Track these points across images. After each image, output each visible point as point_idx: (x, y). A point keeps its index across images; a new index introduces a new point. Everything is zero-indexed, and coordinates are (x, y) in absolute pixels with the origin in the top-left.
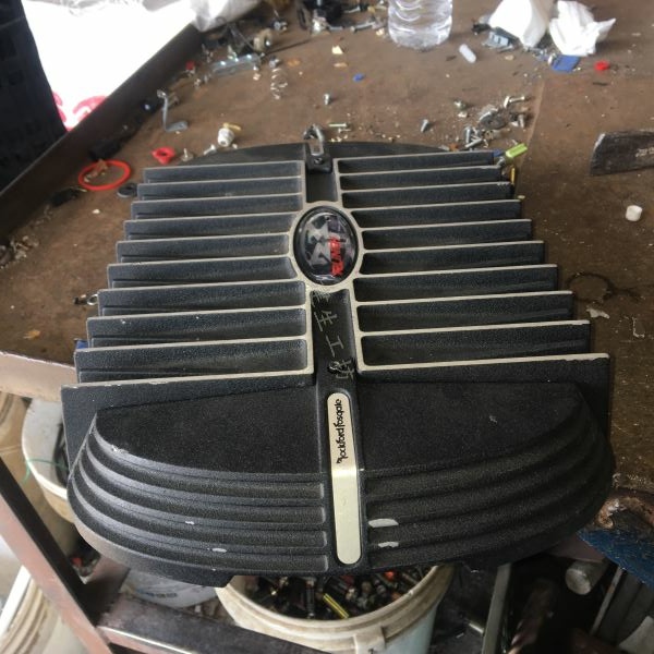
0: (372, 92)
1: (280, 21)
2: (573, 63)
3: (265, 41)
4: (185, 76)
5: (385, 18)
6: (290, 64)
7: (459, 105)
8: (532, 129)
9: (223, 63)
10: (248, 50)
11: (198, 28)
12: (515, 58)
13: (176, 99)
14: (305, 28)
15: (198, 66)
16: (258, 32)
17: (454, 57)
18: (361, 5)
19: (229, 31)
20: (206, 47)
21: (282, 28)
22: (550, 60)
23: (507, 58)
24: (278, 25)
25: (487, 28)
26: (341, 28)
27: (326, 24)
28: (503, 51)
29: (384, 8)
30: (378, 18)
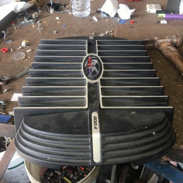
0: (68, 30)
1: (40, 10)
3: (36, 16)
4: (11, 26)
5: (71, 9)
6: (44, 22)
7: (93, 33)
9: (23, 22)
10: (31, 18)
11: (15, 12)
12: (108, 20)
13: (8, 33)
14: (48, 12)
16: (34, 13)
18: (64, 5)
19: (25, 13)
20: (18, 18)
21: (41, 12)
22: (118, 21)
23: (106, 20)
24: (40, 11)
26: (58, 12)
27: (54, 11)
28: (105, 18)
29: (71, 6)
30: (69, 9)
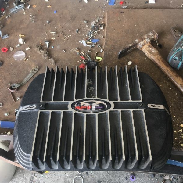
0: (60, 18)
2: (114, 2)
6: (34, 7)
7: (85, 22)
15: (5, 10)
17: (81, 1)
20: (6, 1)
22: (108, 1)
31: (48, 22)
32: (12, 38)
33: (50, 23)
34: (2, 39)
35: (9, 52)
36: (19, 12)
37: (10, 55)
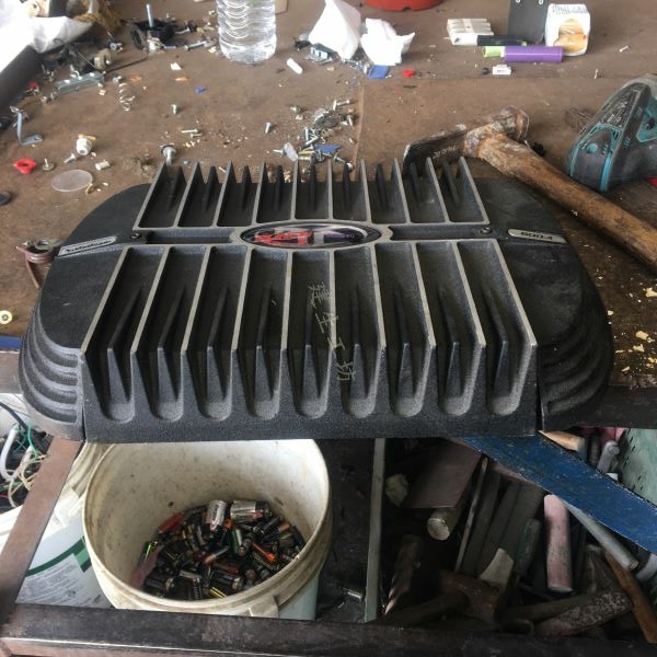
0: (216, 102)
1: (116, 42)
2: (384, 71)
3: (105, 60)
5: (215, 37)
6: (133, 80)
8: (360, 126)
9: (67, 81)
12: (335, 69)
14: (141, 48)
15: (41, 85)
17: (283, 70)
18: (190, 26)
19: (67, 52)
21: (118, 48)
22: (365, 70)
23: (328, 69)
25: (307, 44)
26: (174, 47)
27: (160, 44)
28: (324, 64)
29: (212, 29)
31: (175, 107)
32: (52, 143)
33: (182, 113)
34: (20, 146)
35: (39, 173)
36: (87, 90)
37: (40, 181)
